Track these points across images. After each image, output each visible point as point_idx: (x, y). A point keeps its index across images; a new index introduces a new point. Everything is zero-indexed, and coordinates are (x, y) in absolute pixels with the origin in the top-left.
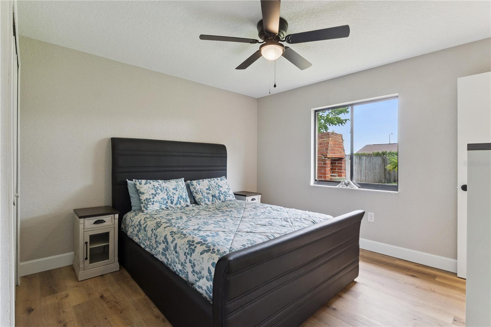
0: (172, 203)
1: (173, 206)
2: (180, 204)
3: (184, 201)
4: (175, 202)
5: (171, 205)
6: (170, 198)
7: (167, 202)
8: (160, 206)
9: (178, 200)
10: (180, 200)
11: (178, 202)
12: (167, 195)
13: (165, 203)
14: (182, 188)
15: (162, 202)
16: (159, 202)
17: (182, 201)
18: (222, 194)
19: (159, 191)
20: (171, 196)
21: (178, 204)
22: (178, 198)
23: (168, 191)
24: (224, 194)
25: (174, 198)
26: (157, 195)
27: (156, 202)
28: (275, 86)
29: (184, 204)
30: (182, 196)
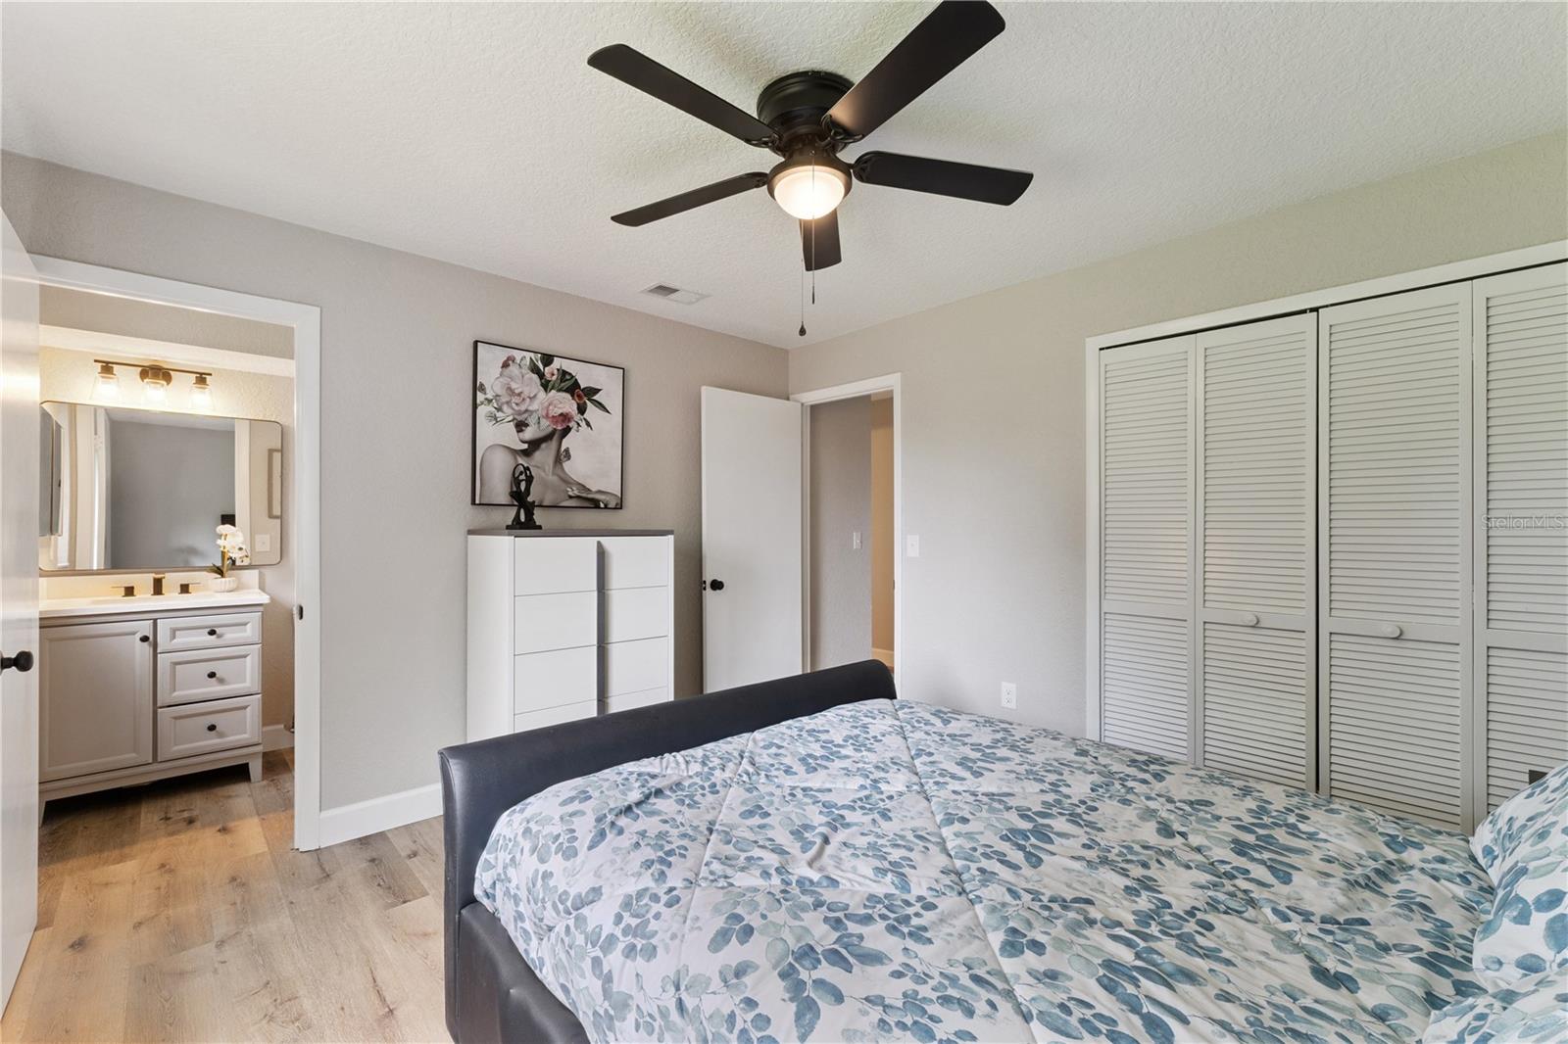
28: (802, 332)
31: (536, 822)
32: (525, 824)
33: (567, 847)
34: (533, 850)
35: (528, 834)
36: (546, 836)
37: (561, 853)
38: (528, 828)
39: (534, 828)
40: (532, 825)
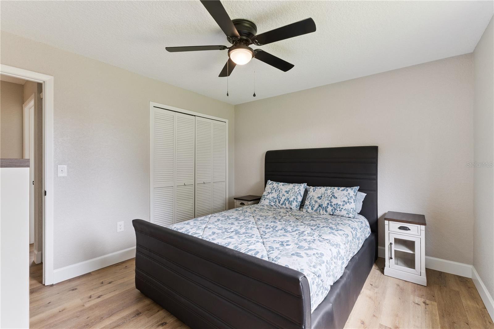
0: (279, 203)
1: (280, 205)
2: (285, 205)
3: (289, 204)
4: (281, 202)
5: (279, 204)
6: (279, 198)
7: (276, 201)
8: (269, 202)
9: (284, 201)
10: (285, 201)
11: (284, 203)
12: (277, 195)
13: (274, 201)
14: (295, 192)
15: (272, 200)
16: (270, 199)
17: (287, 203)
18: (331, 206)
19: (274, 191)
20: (280, 196)
21: (284, 205)
22: (285, 200)
23: (280, 192)
24: (333, 206)
25: (281, 198)
26: (270, 194)
27: (267, 199)
29: (289, 206)
30: (289, 199)
31: (311, 263)
32: (311, 268)
33: (320, 255)
34: (321, 265)
35: (316, 266)
36: (316, 261)
37: (322, 257)
38: (313, 266)
39: (313, 264)
40: (312, 265)
